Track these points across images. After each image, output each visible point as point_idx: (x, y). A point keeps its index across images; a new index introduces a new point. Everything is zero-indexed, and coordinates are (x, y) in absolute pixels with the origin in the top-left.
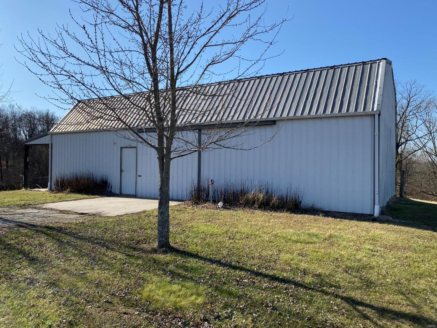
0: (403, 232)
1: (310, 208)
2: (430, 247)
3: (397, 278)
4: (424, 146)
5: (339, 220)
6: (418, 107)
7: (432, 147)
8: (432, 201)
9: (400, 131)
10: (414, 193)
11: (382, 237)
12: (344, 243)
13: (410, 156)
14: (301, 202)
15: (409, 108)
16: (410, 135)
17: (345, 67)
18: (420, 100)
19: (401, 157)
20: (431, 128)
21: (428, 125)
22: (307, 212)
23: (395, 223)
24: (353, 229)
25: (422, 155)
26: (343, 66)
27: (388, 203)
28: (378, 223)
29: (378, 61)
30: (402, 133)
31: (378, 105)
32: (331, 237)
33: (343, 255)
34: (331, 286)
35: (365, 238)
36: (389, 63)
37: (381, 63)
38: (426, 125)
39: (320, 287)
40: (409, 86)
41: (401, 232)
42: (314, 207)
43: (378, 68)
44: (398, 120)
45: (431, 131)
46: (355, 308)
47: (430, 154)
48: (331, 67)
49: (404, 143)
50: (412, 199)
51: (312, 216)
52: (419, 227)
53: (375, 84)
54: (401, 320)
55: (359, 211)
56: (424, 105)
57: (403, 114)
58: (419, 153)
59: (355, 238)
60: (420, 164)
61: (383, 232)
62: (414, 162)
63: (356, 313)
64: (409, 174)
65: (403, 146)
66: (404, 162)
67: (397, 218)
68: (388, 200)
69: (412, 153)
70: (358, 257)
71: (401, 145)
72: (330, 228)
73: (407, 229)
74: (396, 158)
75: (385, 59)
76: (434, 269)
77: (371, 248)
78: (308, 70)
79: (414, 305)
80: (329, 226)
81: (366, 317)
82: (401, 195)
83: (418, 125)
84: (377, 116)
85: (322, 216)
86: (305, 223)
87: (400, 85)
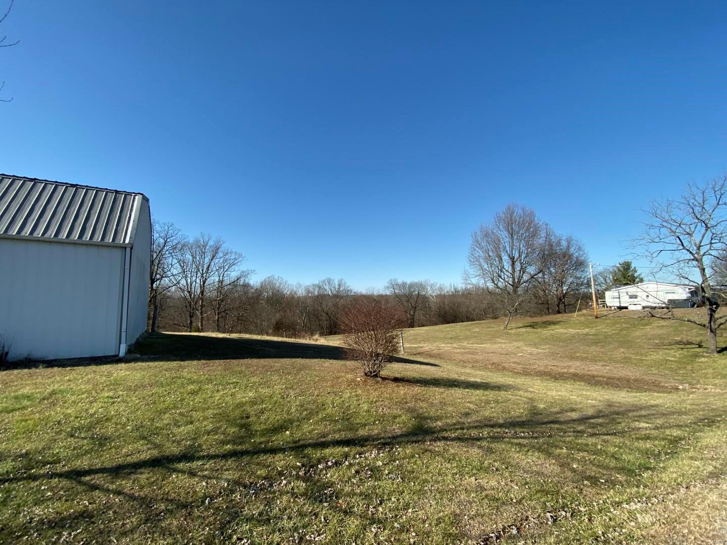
0: (151, 367)
1: (24, 359)
2: (177, 377)
3: (139, 422)
4: (178, 283)
5: (68, 369)
6: (174, 248)
7: (185, 284)
8: (182, 332)
9: (156, 267)
10: (167, 326)
11: (127, 378)
12: (73, 398)
13: (165, 292)
14: (7, 354)
15: (165, 248)
16: (165, 272)
17: (81, 188)
18: (176, 242)
19: (156, 292)
20: (185, 267)
21: (182, 265)
22: (18, 366)
23: (143, 360)
24: (89, 376)
25: (176, 291)
26: (89, 188)
27: (137, 339)
28: (123, 364)
29: (133, 195)
30: (157, 269)
31: (131, 238)
32: (53, 393)
33: (70, 414)
34: (45, 464)
35: (105, 385)
36: (145, 200)
37: (137, 197)
38: (180, 264)
39: (25, 473)
40: (166, 228)
41: (149, 368)
42: (32, 358)
43: (133, 201)
44: (155, 257)
45: (184, 270)
46: (80, 482)
47: (183, 291)
48: (72, 185)
49: (159, 279)
50: (164, 332)
51: (26, 370)
52: (168, 360)
53: (128, 216)
54: (139, 471)
55: (100, 354)
56: (179, 246)
57: (160, 252)
58: (173, 289)
59: (89, 387)
60: (174, 299)
61: (128, 373)
62: (169, 297)
63: (80, 488)
64: (163, 308)
65: (158, 282)
66: (158, 297)
67: (146, 354)
68: (138, 336)
69: (167, 289)
70: (91, 411)
71: (156, 281)
72: (53, 382)
73: (156, 363)
74: (151, 294)
75: (142, 194)
76: (179, 399)
77: (111, 394)
78: (35, 179)
79: (156, 446)
80: (53, 379)
81: (95, 487)
82: (153, 329)
83: (173, 264)
84: (128, 250)
85: (43, 368)
86: (11, 382)
87: (157, 225)
